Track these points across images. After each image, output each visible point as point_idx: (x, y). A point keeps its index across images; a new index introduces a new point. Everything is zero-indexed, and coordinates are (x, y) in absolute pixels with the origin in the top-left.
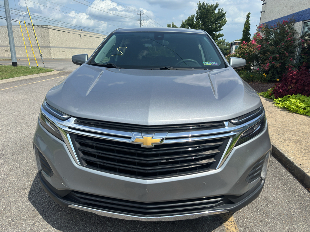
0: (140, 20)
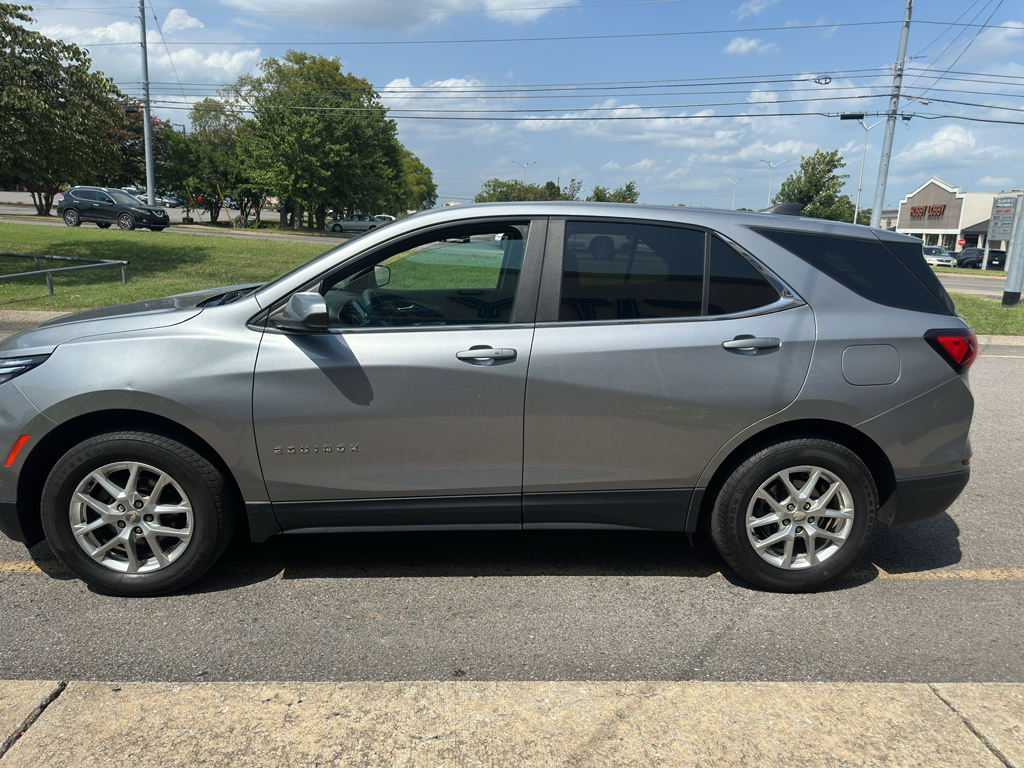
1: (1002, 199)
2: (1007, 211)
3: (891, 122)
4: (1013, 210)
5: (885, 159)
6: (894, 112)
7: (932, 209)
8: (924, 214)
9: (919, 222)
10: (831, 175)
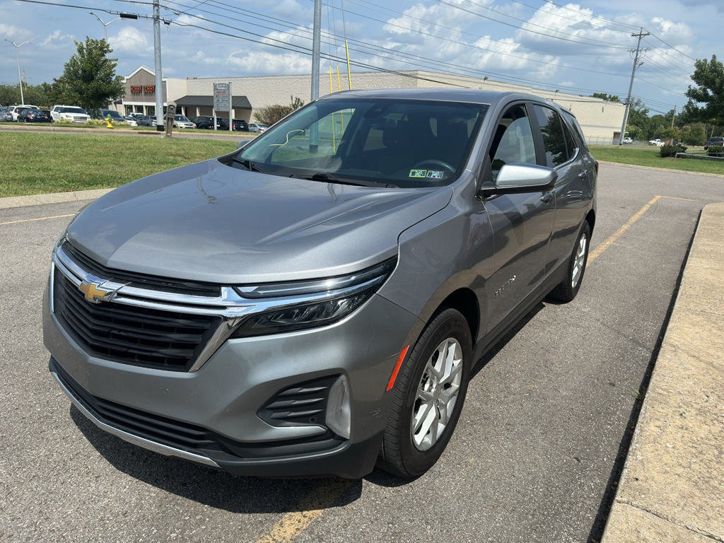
0: (638, 50)
1: (219, 84)
2: (224, 92)
3: (157, 24)
4: (227, 92)
5: (158, 51)
6: (158, 18)
7: (146, 88)
8: (141, 91)
9: (138, 97)
10: (103, 59)
